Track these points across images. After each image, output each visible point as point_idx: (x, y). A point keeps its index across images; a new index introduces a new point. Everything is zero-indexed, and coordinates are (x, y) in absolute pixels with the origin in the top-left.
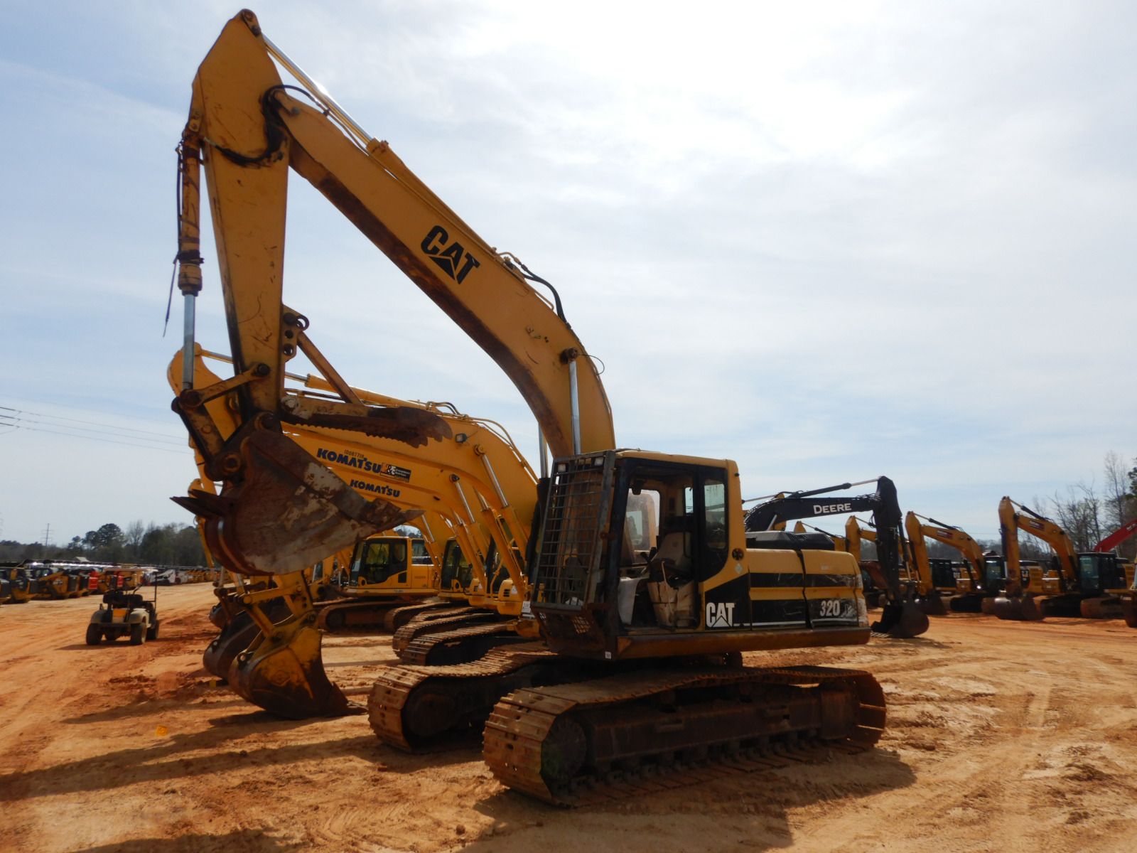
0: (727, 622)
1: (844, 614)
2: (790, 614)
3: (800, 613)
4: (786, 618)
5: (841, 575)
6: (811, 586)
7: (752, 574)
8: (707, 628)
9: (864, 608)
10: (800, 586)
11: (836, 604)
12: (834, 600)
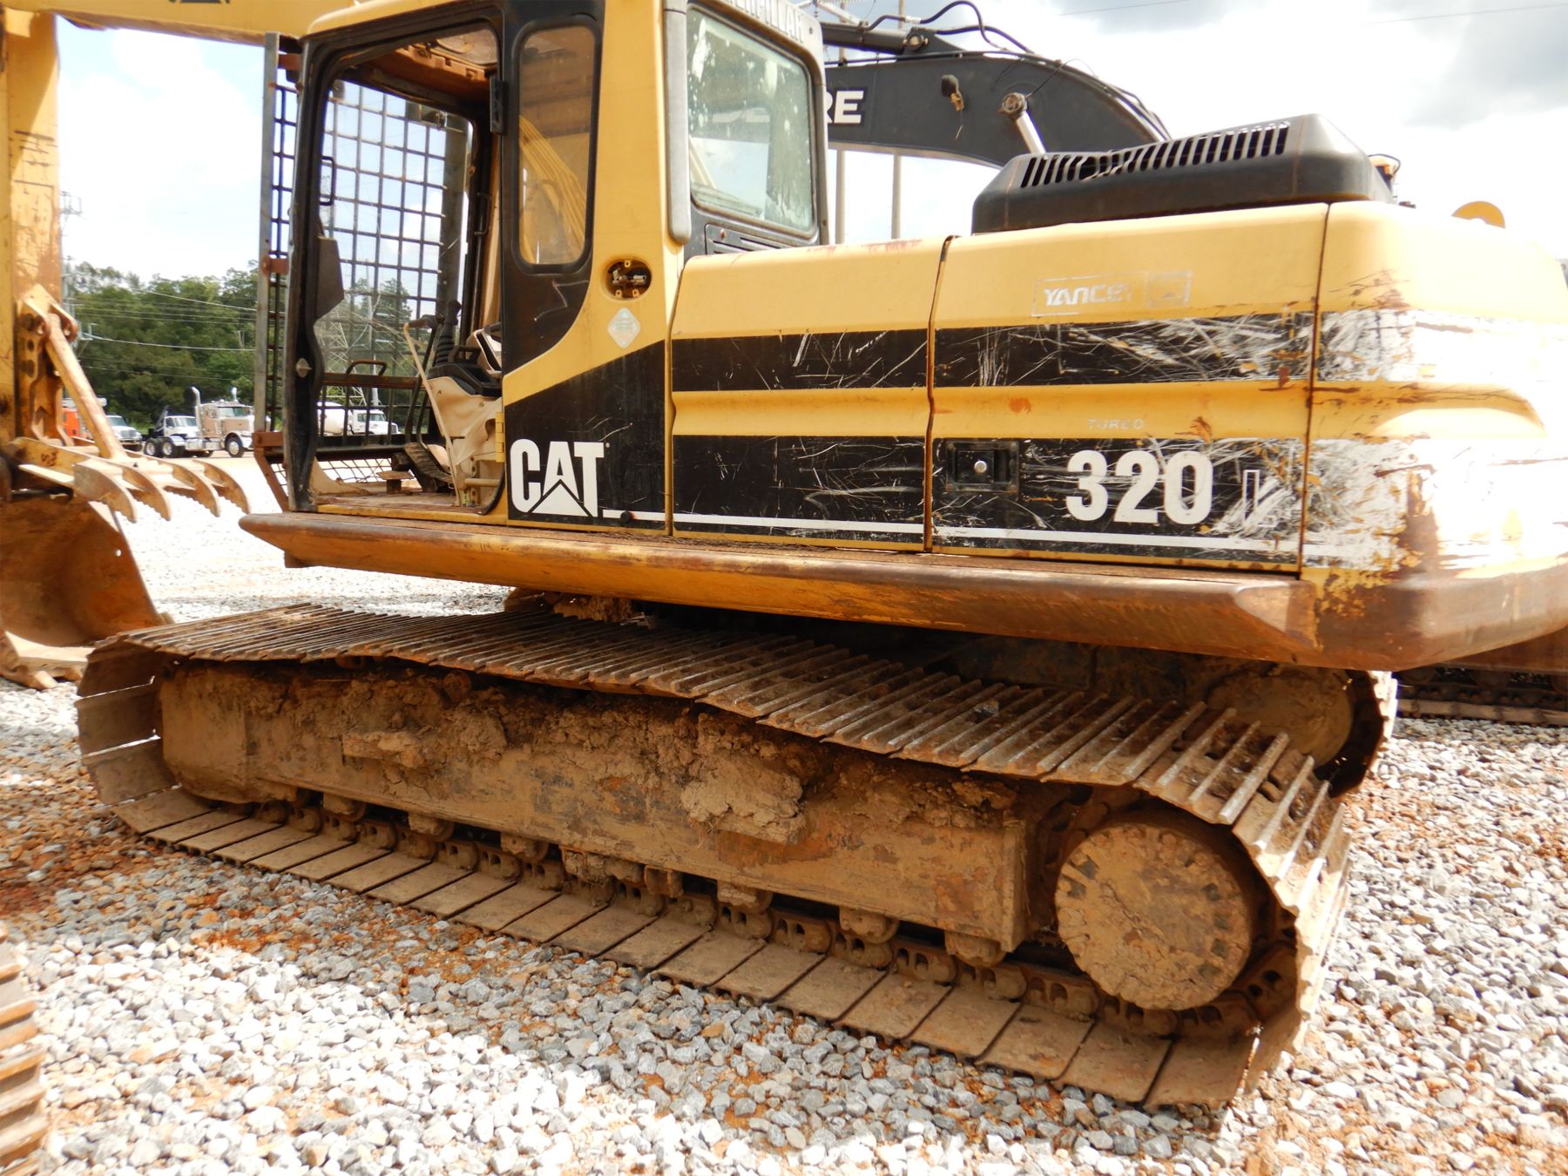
0: (581, 501)
1: (1235, 514)
2: (844, 492)
3: (902, 489)
4: (820, 505)
5: (1197, 322)
6: (974, 381)
7: (681, 346)
8: (514, 513)
9: (1371, 489)
10: (909, 385)
11: (1189, 472)
12: (1172, 447)
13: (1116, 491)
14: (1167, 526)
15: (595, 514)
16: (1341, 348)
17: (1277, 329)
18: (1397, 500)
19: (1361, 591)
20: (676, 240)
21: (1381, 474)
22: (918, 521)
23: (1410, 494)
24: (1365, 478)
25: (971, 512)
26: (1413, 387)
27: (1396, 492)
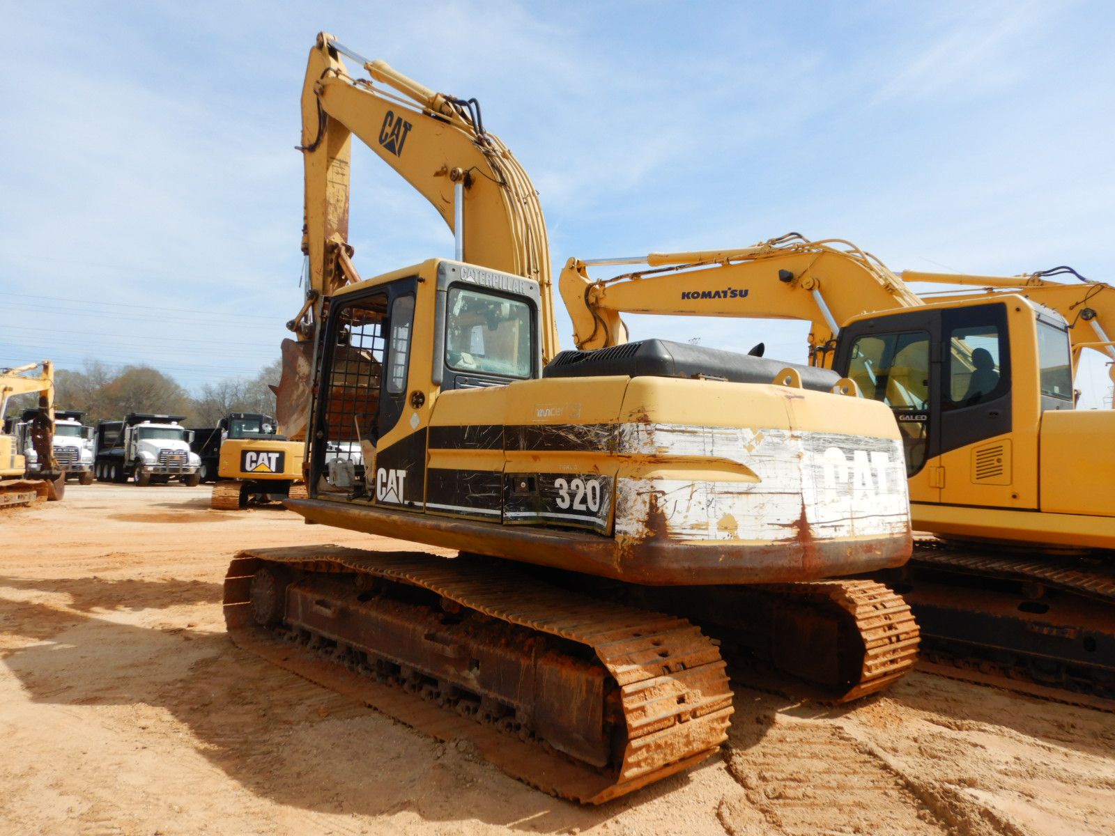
0: (398, 496)
2: (477, 495)
3: (494, 495)
4: (470, 501)
5: (584, 426)
6: (518, 448)
7: (432, 428)
8: (378, 502)
9: (635, 500)
10: (498, 449)
11: (594, 488)
12: (587, 478)
13: (572, 496)
14: (589, 512)
15: (402, 502)
16: (625, 439)
17: (608, 431)
18: (645, 506)
19: (632, 546)
20: (436, 384)
21: (639, 494)
22: (499, 509)
23: (651, 503)
24: (633, 496)
25: (521, 506)
26: (654, 456)
27: (645, 502)
